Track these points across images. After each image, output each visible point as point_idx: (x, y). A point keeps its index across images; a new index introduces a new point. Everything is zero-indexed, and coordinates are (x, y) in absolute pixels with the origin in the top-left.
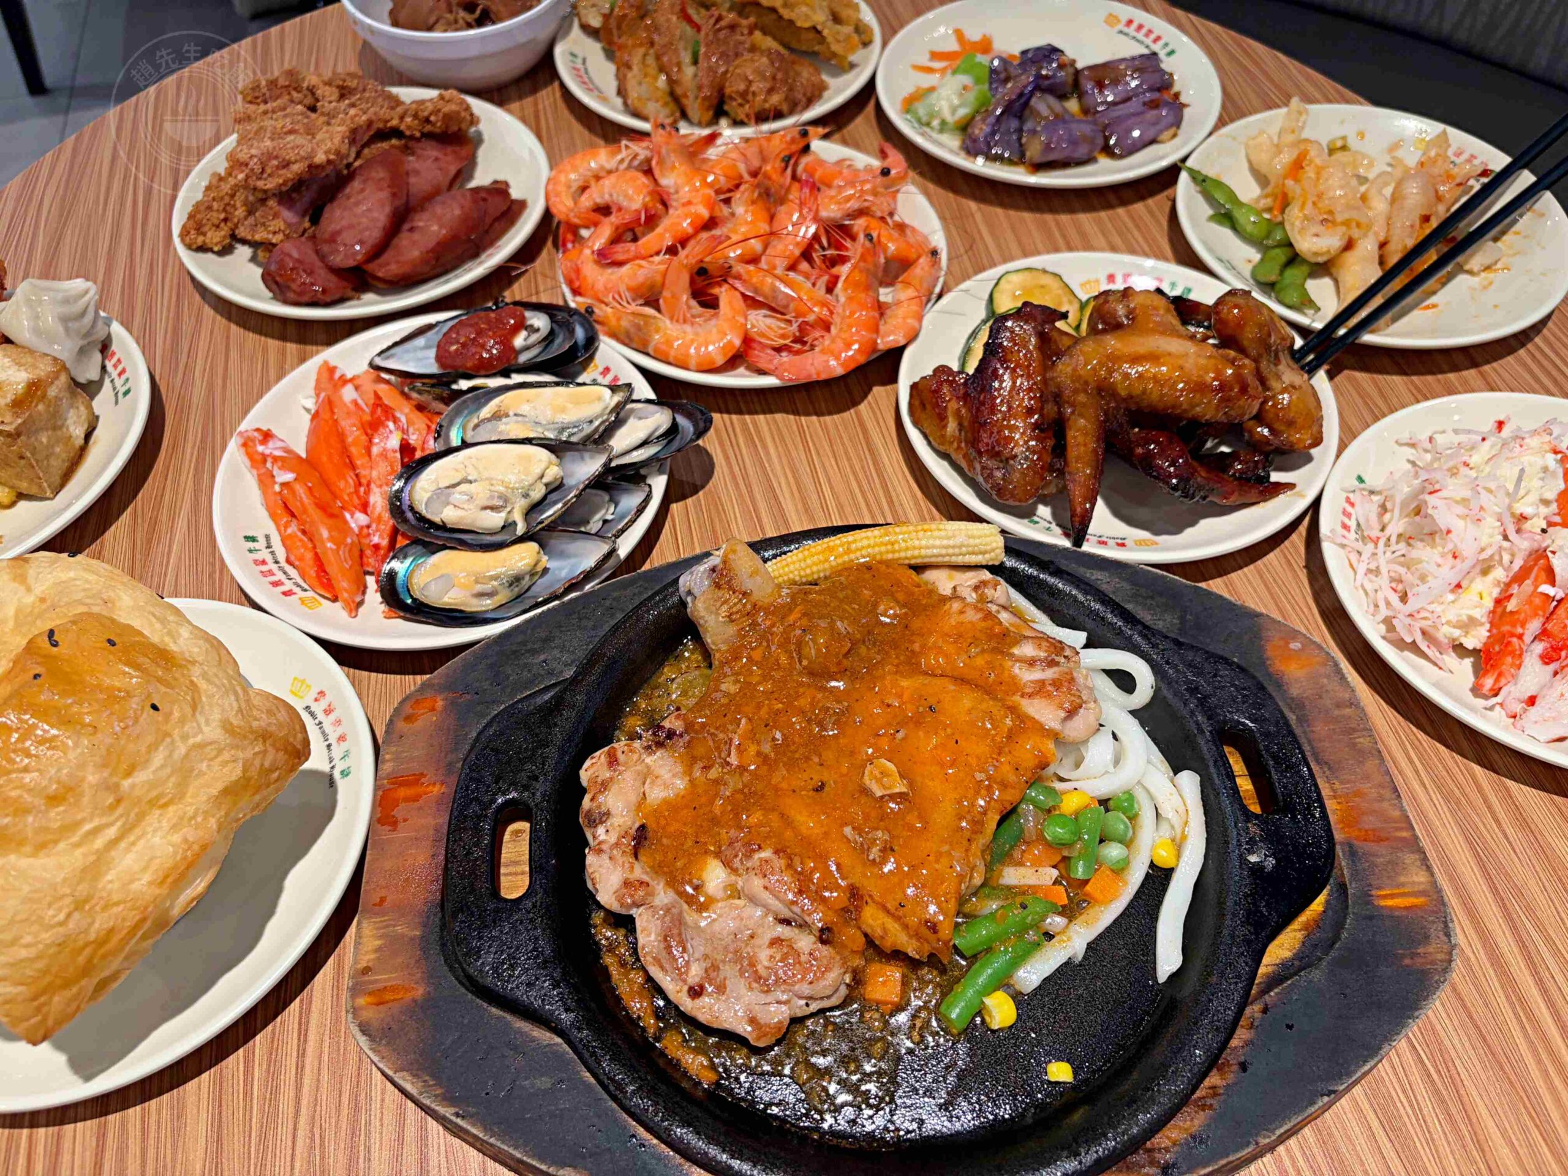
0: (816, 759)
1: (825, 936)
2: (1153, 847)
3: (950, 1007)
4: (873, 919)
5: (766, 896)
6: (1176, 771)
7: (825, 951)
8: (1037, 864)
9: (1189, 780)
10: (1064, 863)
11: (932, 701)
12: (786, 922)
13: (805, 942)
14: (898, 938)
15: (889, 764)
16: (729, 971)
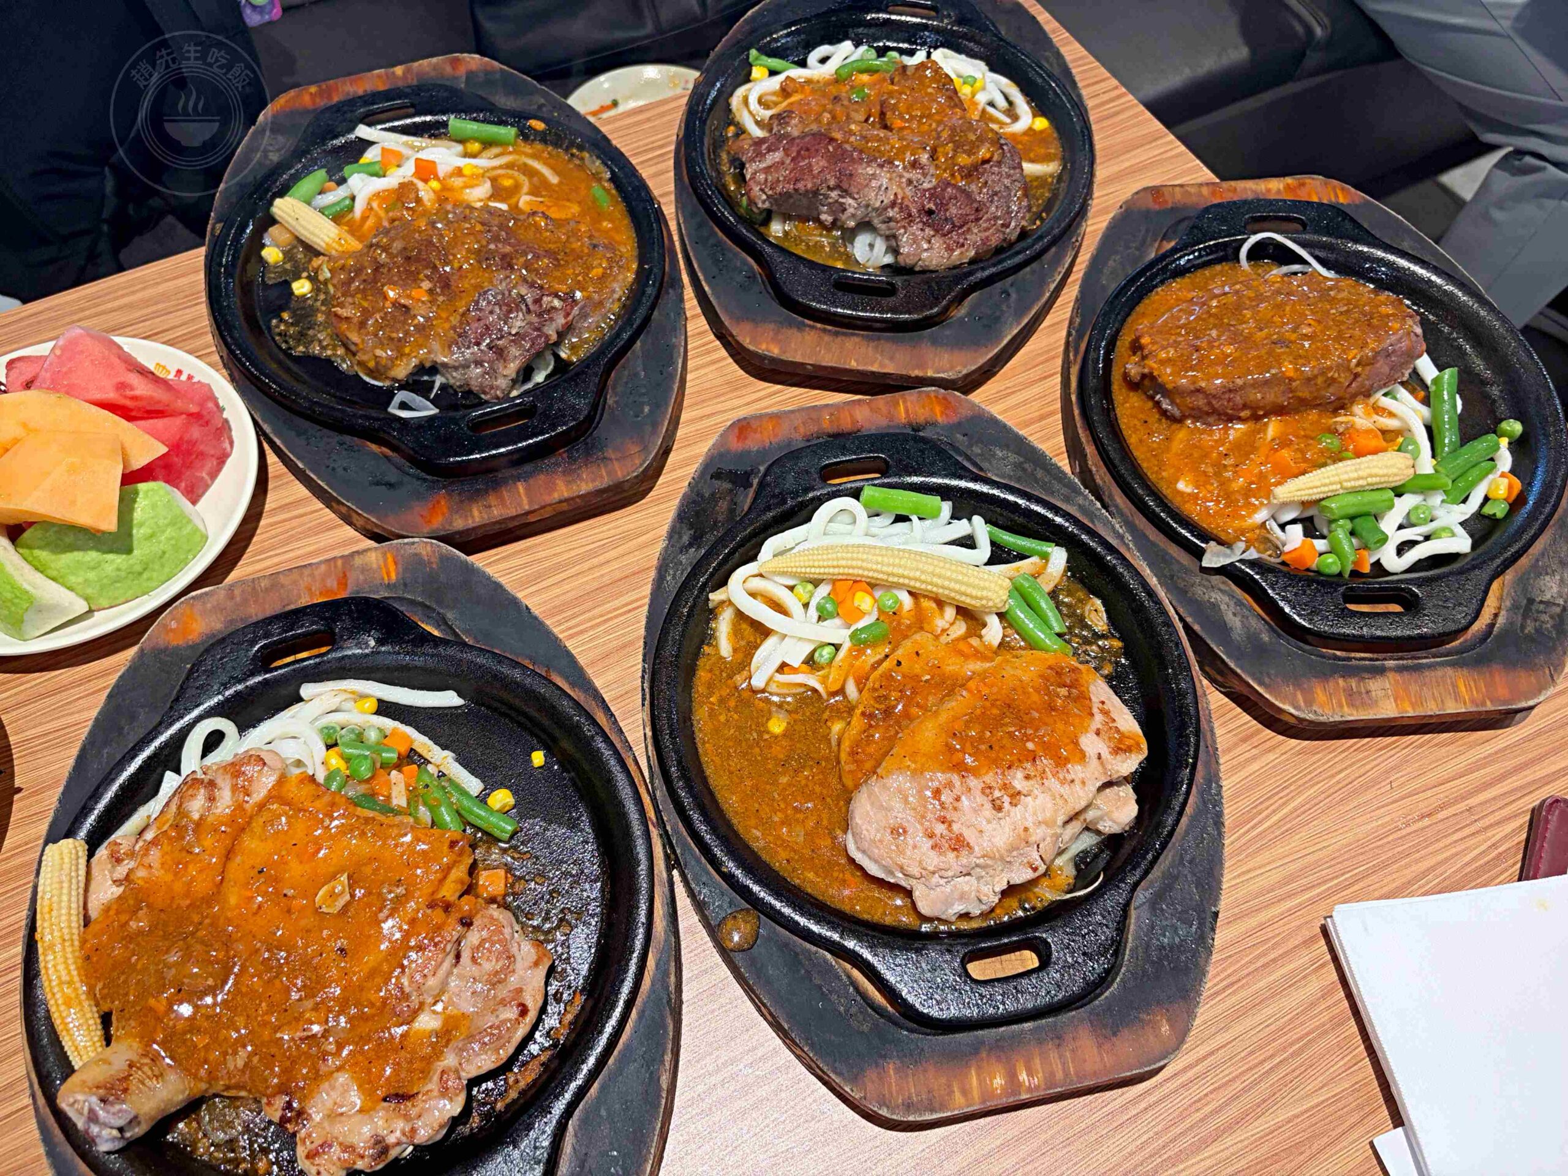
0: (315, 961)
1: (467, 923)
2: (363, 712)
3: (503, 831)
4: (449, 891)
5: (441, 972)
6: (300, 699)
7: (477, 922)
8: (389, 785)
9: (307, 690)
10: (386, 767)
11: (254, 873)
12: (458, 957)
13: (473, 937)
14: (460, 872)
15: (321, 893)
16: (503, 992)
